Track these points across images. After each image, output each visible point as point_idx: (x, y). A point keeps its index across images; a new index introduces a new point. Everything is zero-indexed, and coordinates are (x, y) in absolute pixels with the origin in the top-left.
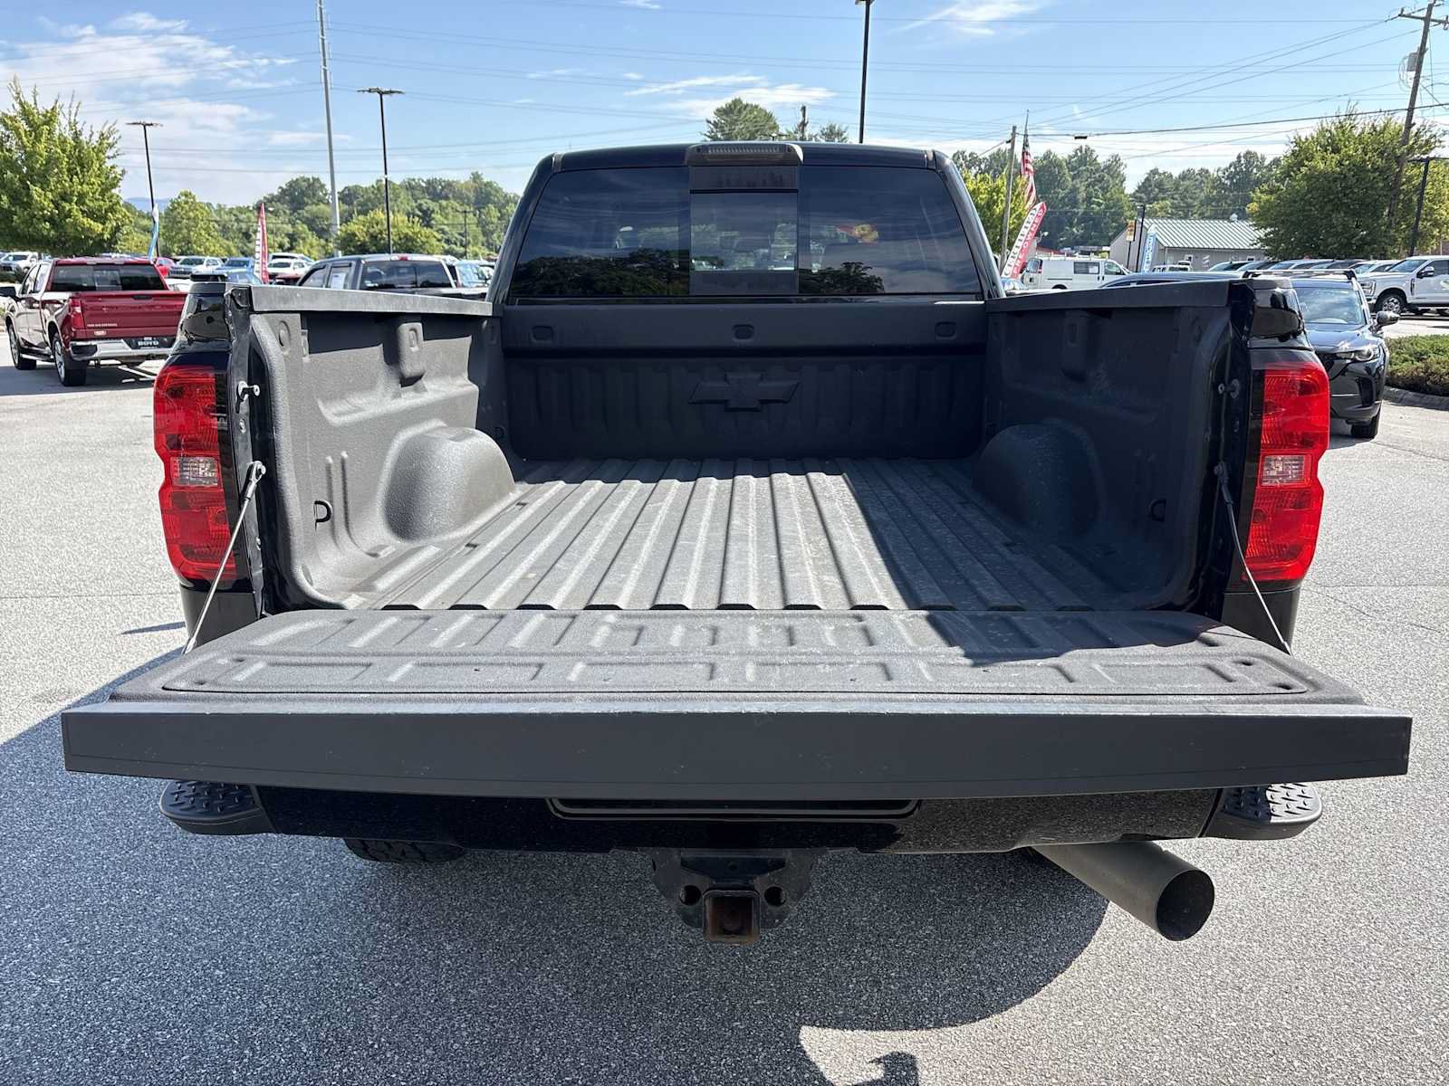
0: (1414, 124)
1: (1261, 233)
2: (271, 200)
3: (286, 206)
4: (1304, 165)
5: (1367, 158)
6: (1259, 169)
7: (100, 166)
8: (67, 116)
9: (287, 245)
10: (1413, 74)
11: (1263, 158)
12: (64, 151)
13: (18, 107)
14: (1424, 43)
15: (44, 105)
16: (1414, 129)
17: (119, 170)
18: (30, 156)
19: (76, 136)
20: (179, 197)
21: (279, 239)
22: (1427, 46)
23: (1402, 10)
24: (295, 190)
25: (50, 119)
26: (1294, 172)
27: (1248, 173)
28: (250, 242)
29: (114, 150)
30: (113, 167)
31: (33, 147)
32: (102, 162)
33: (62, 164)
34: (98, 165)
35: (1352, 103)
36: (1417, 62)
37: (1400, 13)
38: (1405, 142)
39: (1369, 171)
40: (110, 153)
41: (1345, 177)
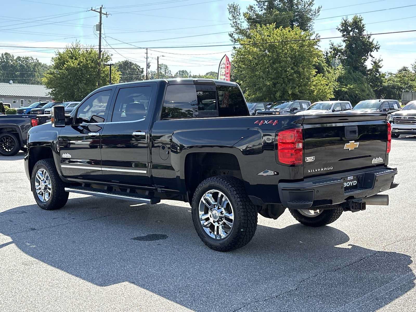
0: (102, 51)
1: (50, 90)
4: (65, 64)
5: (88, 63)
6: (12, 61)
10: (99, 32)
11: (13, 57)
14: (101, 21)
16: (102, 53)
22: (102, 22)
23: (92, 8)
26: (61, 66)
27: (7, 62)
35: (78, 41)
36: (99, 27)
37: (91, 9)
38: (99, 58)
39: (89, 68)
41: (82, 70)
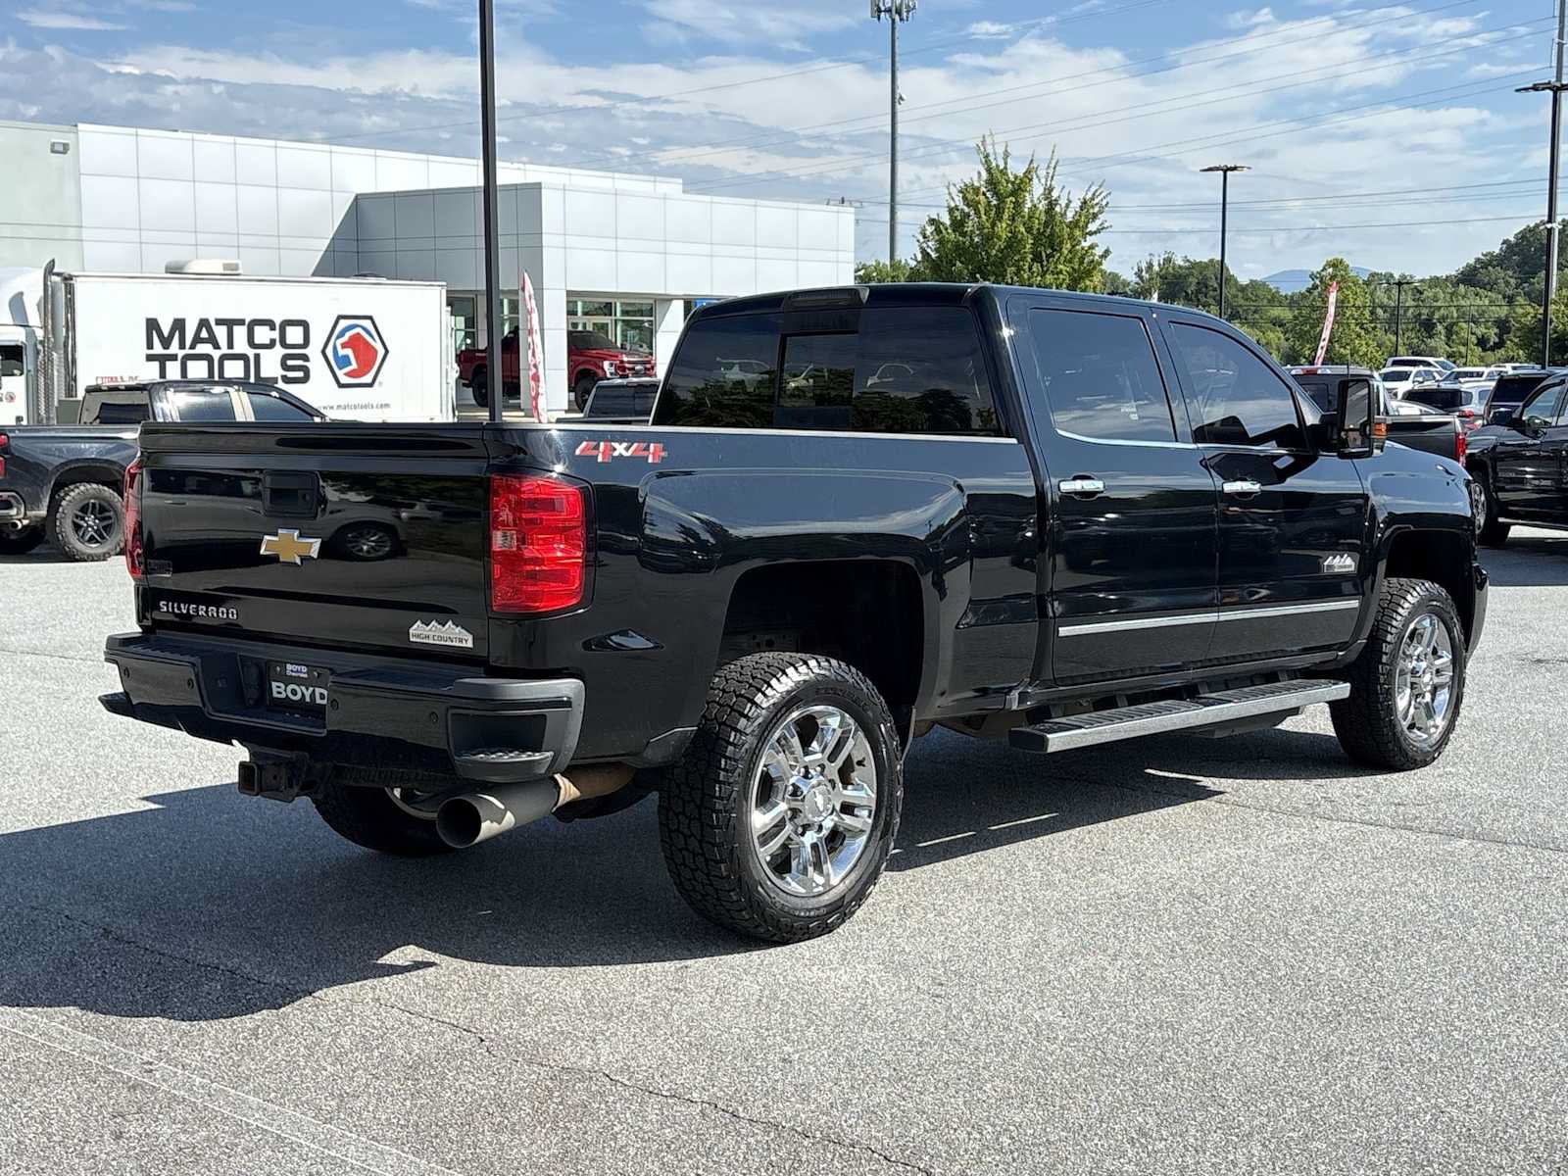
2: (1487, 262)
3: (1510, 273)
7: (1073, 246)
8: (1043, 181)
9: (1494, 339)
12: (1029, 230)
13: (985, 175)
15: (1017, 169)
17: (1099, 251)
18: (989, 239)
19: (1051, 205)
20: (1324, 269)
21: (1481, 330)
24: (1530, 245)
25: (1020, 187)
28: (1430, 337)
29: (1098, 222)
30: (1092, 247)
31: (993, 228)
32: (1075, 243)
33: (1025, 248)
34: (1069, 246)
40: (1092, 227)
